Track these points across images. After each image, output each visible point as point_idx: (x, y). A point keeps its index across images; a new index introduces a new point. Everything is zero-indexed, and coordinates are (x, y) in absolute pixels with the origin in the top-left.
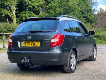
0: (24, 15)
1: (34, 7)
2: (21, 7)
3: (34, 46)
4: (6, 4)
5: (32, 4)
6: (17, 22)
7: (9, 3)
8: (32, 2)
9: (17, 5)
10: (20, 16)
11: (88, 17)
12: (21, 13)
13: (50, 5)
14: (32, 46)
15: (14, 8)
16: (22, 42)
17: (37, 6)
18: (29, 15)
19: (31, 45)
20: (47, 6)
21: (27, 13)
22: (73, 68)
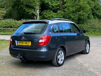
0: (45, 13)
1: (53, 7)
2: (44, 7)
3: (27, 45)
4: (31, 5)
5: (51, 4)
6: (40, 19)
7: (34, 4)
8: (52, 3)
9: (40, 5)
10: (43, 14)
11: (97, 14)
12: (43, 11)
13: (65, 5)
14: (26, 45)
15: (38, 8)
16: (19, 41)
17: (55, 6)
18: (49, 13)
19: (24, 44)
20: (63, 6)
21: (48, 12)
22: (60, 62)
